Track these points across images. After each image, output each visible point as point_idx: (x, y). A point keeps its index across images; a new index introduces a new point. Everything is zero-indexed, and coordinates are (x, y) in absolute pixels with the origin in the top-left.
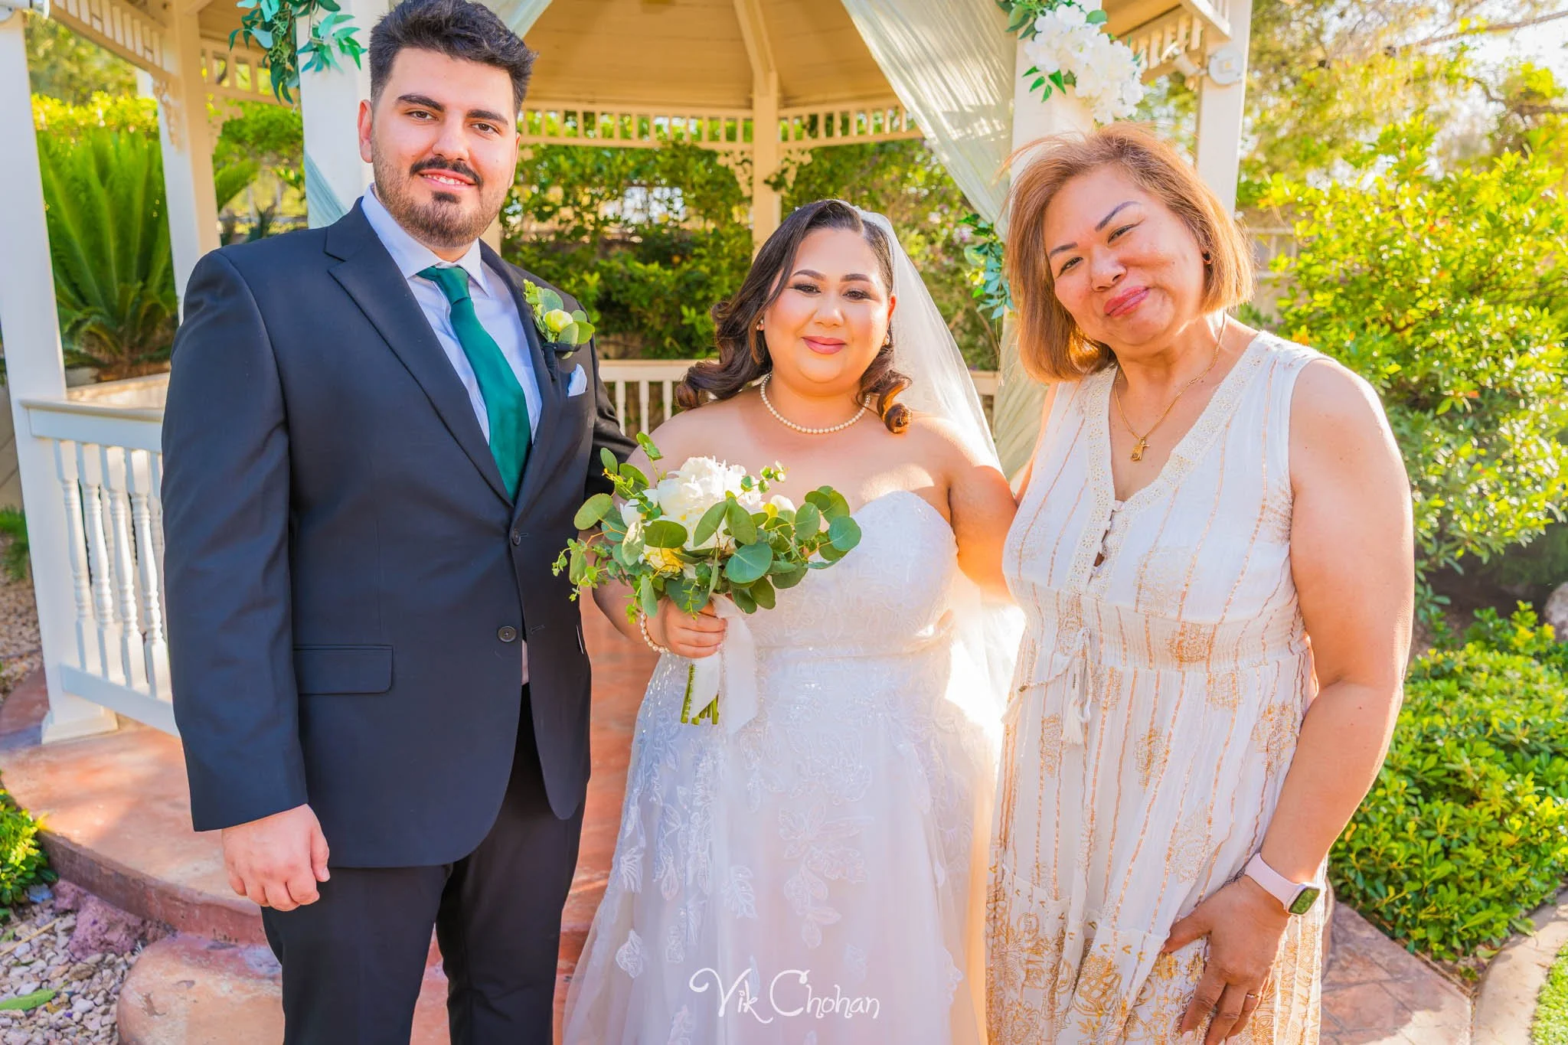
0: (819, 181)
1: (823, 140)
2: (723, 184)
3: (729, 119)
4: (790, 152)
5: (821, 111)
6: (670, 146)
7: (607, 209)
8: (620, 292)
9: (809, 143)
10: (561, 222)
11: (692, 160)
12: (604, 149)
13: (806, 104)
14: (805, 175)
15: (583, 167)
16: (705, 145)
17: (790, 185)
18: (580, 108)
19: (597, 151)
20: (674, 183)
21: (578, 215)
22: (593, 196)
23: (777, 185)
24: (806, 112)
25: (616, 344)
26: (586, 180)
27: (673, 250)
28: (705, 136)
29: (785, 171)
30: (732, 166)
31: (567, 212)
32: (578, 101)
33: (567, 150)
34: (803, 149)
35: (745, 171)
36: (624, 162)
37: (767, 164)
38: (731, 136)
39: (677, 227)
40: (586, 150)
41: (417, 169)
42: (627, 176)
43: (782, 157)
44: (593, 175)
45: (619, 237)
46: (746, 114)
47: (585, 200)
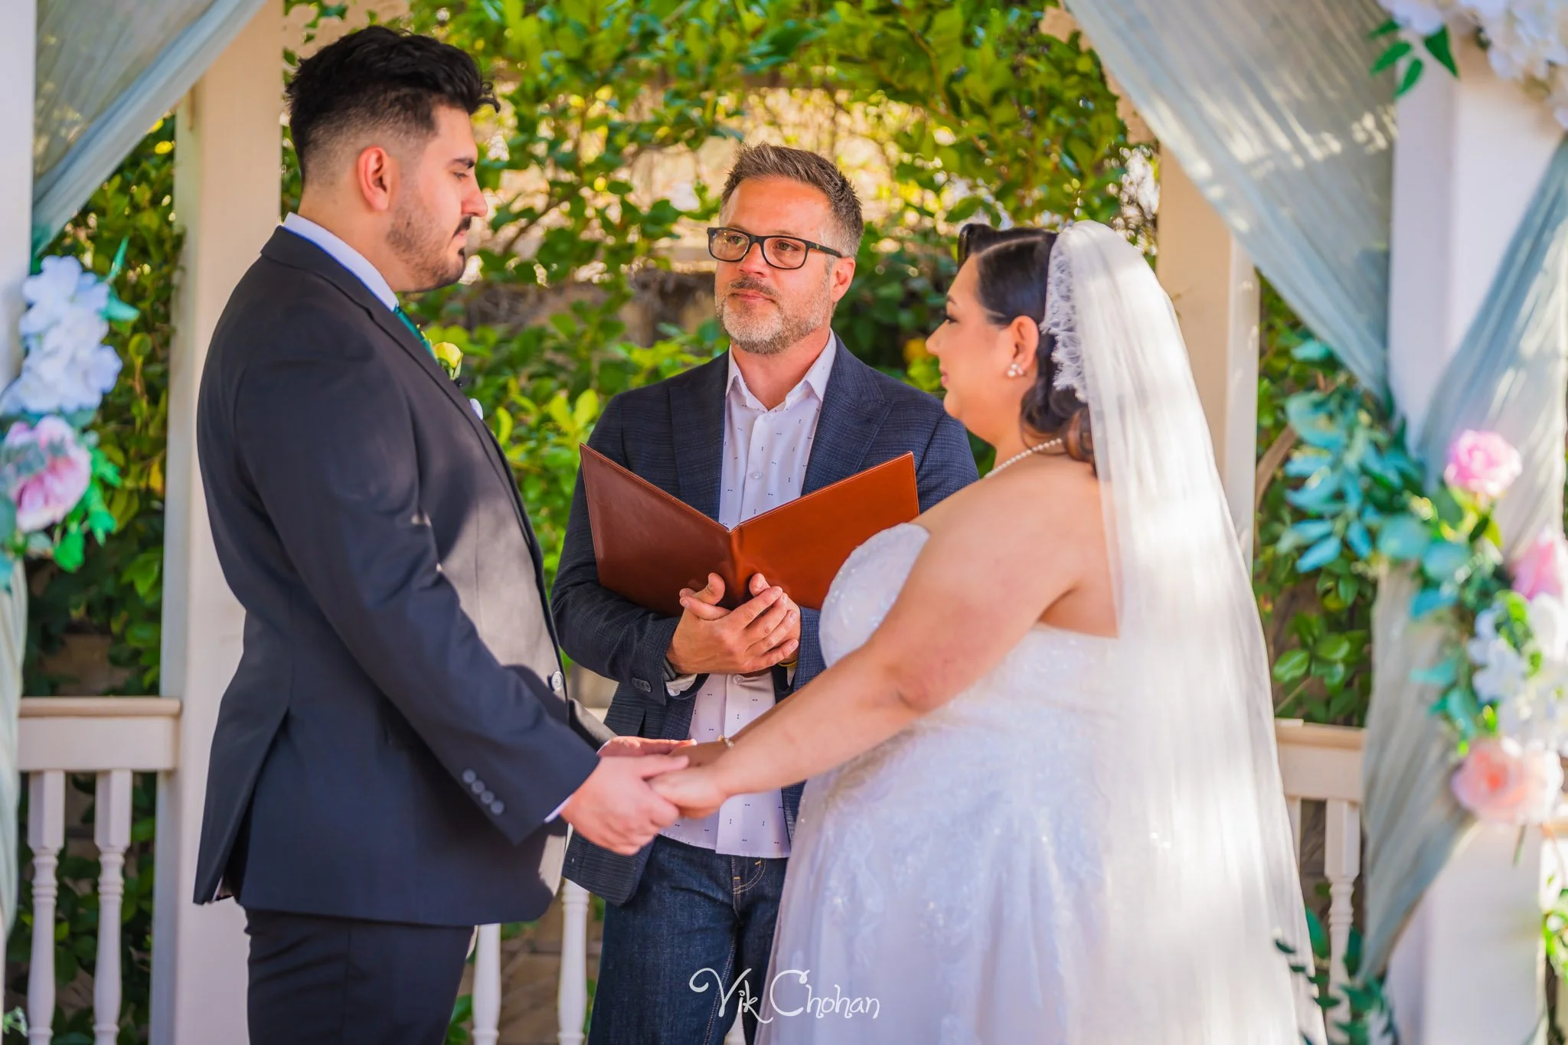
21: (566, 194)
22: (614, 130)
27: (905, 318)
39: (927, 235)
47: (592, 148)
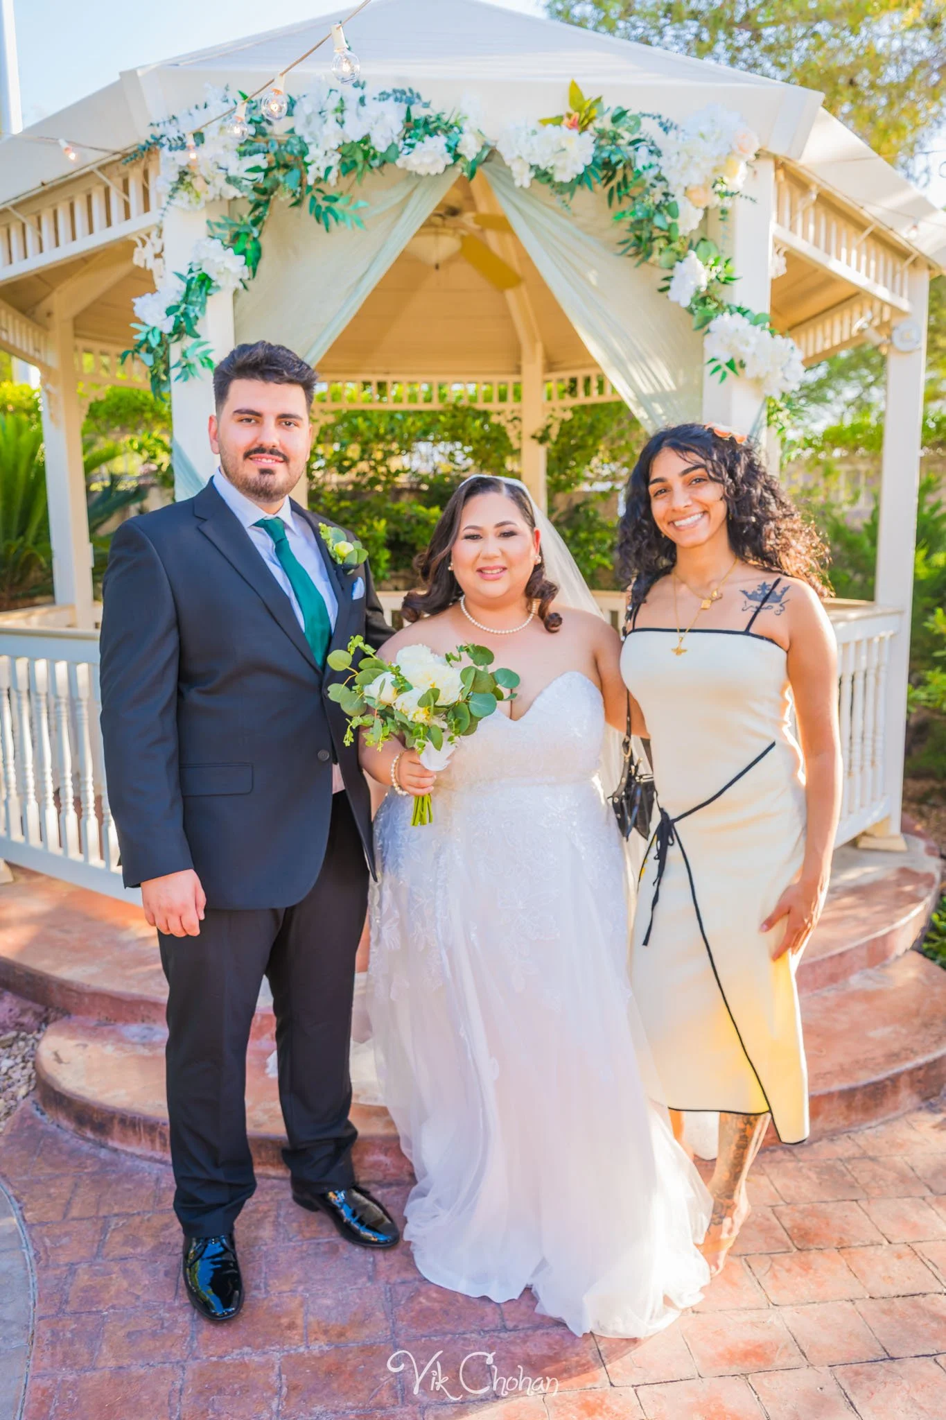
0: (580, 433)
1: (581, 399)
2: (496, 440)
3: (501, 383)
4: (553, 410)
5: (580, 375)
6: (451, 408)
7: (395, 463)
8: (406, 533)
9: (570, 401)
10: (358, 474)
11: (469, 419)
12: (396, 412)
13: (566, 369)
14: (567, 429)
15: (378, 429)
16: (480, 406)
17: (554, 438)
18: (375, 379)
19: (392, 415)
20: (454, 439)
21: (374, 468)
22: (385, 452)
23: (542, 439)
24: (567, 375)
25: (405, 578)
26: (379, 438)
28: (480, 399)
29: (549, 427)
30: (503, 423)
31: (363, 466)
32: (374, 372)
33: (363, 414)
34: (564, 408)
35: (515, 427)
36: (413, 423)
37: (534, 421)
38: (503, 398)
39: (458, 476)
40: (381, 414)
41: (247, 455)
42: (415, 434)
43: (547, 414)
44: (386, 433)
45: (407, 486)
46: (516, 378)
47: (379, 455)
